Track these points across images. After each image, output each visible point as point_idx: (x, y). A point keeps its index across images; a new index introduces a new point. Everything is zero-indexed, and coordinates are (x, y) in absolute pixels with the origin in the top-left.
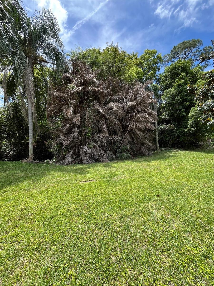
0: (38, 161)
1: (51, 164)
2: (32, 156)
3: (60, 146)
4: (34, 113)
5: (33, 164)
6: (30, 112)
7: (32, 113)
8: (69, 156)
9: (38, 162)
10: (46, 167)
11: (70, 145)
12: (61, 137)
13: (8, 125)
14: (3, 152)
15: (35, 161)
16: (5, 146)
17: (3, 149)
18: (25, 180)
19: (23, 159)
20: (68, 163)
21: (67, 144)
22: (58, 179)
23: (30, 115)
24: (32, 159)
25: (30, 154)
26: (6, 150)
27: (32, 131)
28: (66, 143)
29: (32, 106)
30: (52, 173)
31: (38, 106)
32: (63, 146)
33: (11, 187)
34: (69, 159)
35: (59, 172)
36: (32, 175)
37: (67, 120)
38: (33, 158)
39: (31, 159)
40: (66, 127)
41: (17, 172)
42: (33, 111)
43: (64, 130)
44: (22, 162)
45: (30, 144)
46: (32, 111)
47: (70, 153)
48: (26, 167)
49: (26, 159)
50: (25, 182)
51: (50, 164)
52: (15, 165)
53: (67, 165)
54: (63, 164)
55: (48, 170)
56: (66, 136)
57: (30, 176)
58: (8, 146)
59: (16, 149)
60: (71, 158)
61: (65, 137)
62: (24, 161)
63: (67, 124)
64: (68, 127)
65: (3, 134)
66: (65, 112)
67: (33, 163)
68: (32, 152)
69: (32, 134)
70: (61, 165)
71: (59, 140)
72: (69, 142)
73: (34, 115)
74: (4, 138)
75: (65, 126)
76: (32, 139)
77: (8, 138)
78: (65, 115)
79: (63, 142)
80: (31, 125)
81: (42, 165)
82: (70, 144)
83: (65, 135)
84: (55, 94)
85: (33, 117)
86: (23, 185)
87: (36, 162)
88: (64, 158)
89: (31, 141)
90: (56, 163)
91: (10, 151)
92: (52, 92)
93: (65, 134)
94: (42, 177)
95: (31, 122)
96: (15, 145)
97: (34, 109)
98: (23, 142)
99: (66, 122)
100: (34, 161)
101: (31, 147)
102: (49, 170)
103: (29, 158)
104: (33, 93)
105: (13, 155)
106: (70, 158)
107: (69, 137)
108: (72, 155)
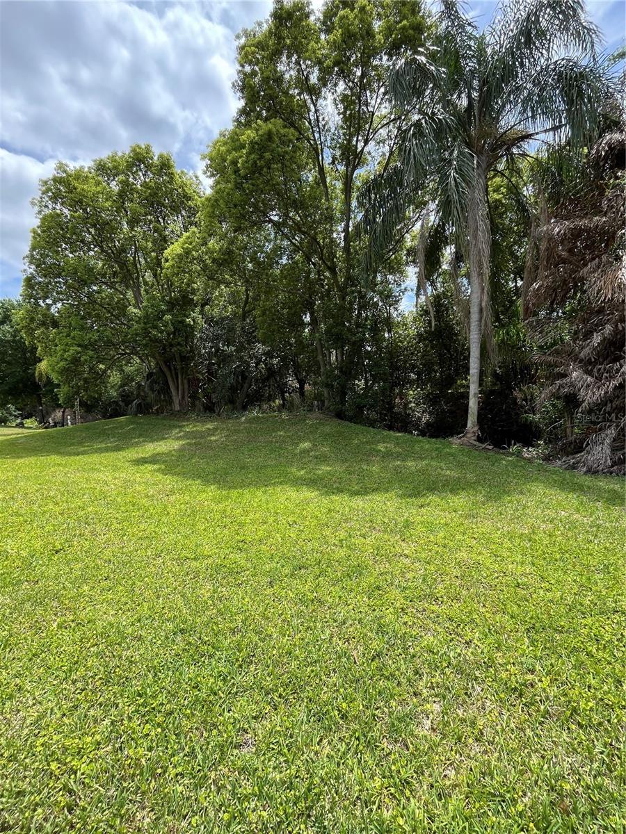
0: (490, 445)
1: (530, 460)
2: (476, 429)
3: (564, 407)
4: (484, 309)
5: (477, 453)
6: (475, 309)
7: (481, 310)
8: (603, 444)
9: (491, 447)
10: (515, 466)
11: (606, 405)
12: (574, 374)
13: (420, 352)
14: (409, 414)
15: (484, 446)
16: (414, 403)
17: (411, 408)
18: (463, 489)
19: (452, 436)
20: (596, 465)
21: (595, 398)
22: (563, 513)
23: (475, 317)
24: (475, 438)
25: (469, 424)
26: (414, 411)
27: (478, 362)
28: (591, 395)
29: (483, 289)
30: (539, 489)
31: (496, 287)
32: (578, 404)
33: (433, 498)
34: (600, 452)
35: (563, 489)
36: (477, 482)
37: (601, 311)
38: (479, 435)
39: (473, 438)
40: (597, 339)
41: (442, 464)
42: (483, 304)
43: (587, 350)
44: (451, 444)
45: (471, 397)
46: (481, 305)
47: (609, 432)
48: (460, 458)
49: (461, 438)
50: (463, 494)
51: (525, 459)
52: (437, 449)
53: (592, 472)
54: (574, 468)
55: (522, 476)
56: (592, 370)
57: (474, 483)
58: (420, 402)
59: (433, 409)
60: (612, 451)
61: (589, 373)
62: (455, 441)
63: (602, 324)
64: (605, 338)
65: (409, 373)
66: (595, 282)
67: (477, 450)
68: (476, 420)
69: (476, 371)
70: (566, 469)
71: (561, 386)
72: (606, 393)
73: (485, 315)
74: (411, 382)
75: (588, 335)
76: (478, 385)
77: (420, 382)
78: (592, 293)
79: (579, 390)
80: (476, 344)
81: (503, 459)
82: (607, 400)
83: (588, 366)
84: (557, 230)
85: (483, 322)
86: (460, 501)
87: (485, 448)
88: (578, 447)
89: (474, 389)
90: (547, 459)
91: (423, 413)
92: (545, 228)
93: (590, 363)
94: (508, 493)
95: (476, 336)
96: (432, 400)
97: (485, 298)
98: (450, 391)
99: (595, 320)
100: (480, 445)
101: (473, 404)
102: (527, 479)
103: (469, 435)
104: (487, 252)
105: (428, 424)
106: (608, 451)
107: (608, 375)
108: (614, 440)
